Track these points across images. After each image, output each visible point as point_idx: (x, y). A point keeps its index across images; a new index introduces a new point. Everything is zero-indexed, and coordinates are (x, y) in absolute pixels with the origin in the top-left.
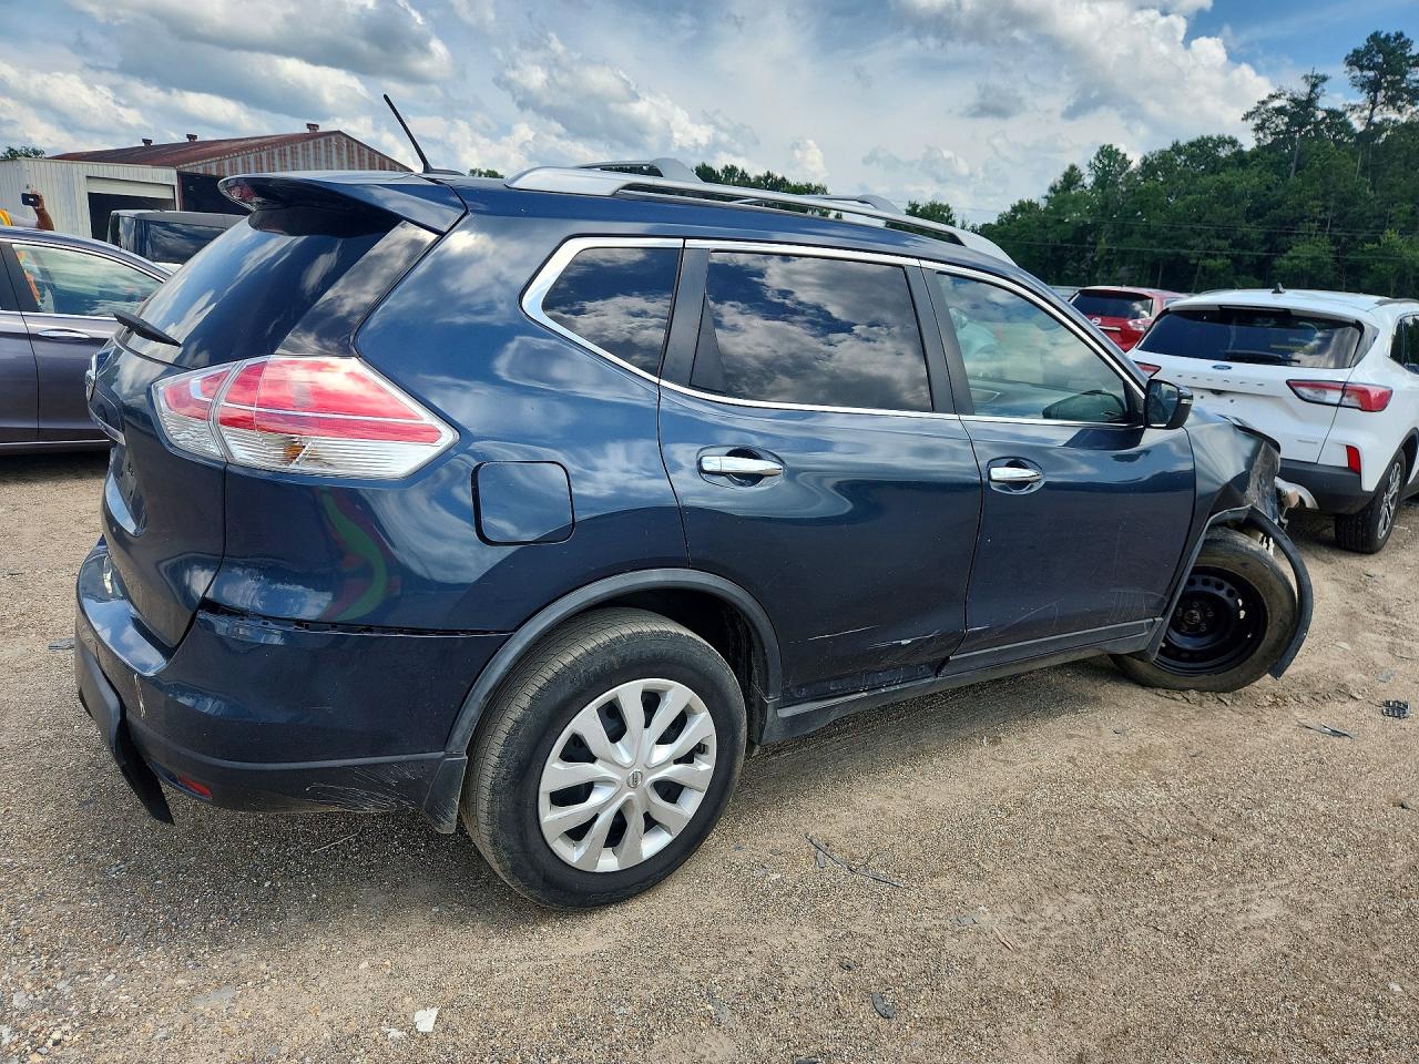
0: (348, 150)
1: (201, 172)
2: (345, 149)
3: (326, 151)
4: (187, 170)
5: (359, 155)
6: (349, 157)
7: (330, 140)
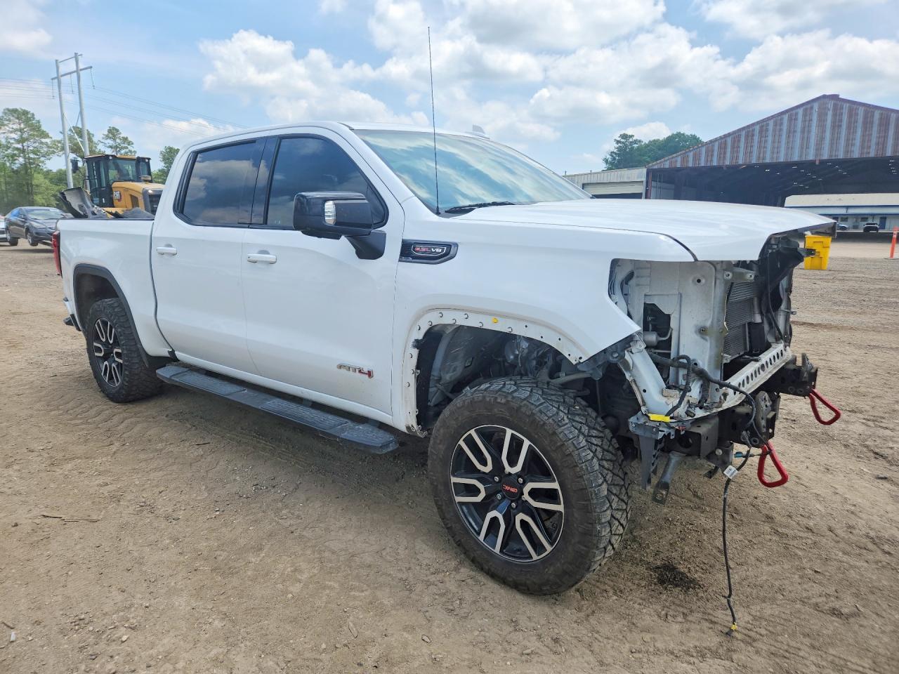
0: (834, 115)
1: (667, 166)
2: (830, 113)
3: (804, 121)
4: (656, 167)
5: (850, 116)
6: (834, 122)
7: (812, 108)
